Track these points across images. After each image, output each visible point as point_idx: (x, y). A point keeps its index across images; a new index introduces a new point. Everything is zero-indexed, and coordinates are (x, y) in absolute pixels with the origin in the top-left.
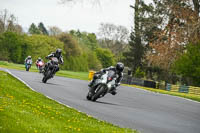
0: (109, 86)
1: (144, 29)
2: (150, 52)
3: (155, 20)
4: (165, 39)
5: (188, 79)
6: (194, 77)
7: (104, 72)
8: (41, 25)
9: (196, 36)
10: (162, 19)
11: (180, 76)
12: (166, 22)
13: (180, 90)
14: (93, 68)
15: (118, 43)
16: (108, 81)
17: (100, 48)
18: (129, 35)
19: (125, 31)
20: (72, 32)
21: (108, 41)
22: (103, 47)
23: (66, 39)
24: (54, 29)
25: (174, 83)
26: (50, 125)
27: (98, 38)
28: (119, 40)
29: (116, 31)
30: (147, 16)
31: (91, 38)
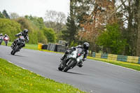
0: (78, 60)
1: (76, 14)
2: (80, 30)
3: (84, 8)
4: (91, 21)
5: (107, 49)
6: (111, 48)
7: (75, 49)
8: (5, 11)
9: (113, 19)
10: (89, 7)
11: (102, 47)
12: (92, 9)
13: (102, 57)
14: (41, 42)
15: (58, 24)
16: (77, 57)
17: (46, 28)
18: (66, 18)
19: (63, 16)
20: (26, 17)
21: (52, 23)
22: (48, 27)
23: (22, 22)
24: (14, 15)
25: (97, 52)
26: (11, 82)
27: (45, 20)
28: (59, 22)
29: (57, 16)
30: (79, 5)
31: (40, 21)
